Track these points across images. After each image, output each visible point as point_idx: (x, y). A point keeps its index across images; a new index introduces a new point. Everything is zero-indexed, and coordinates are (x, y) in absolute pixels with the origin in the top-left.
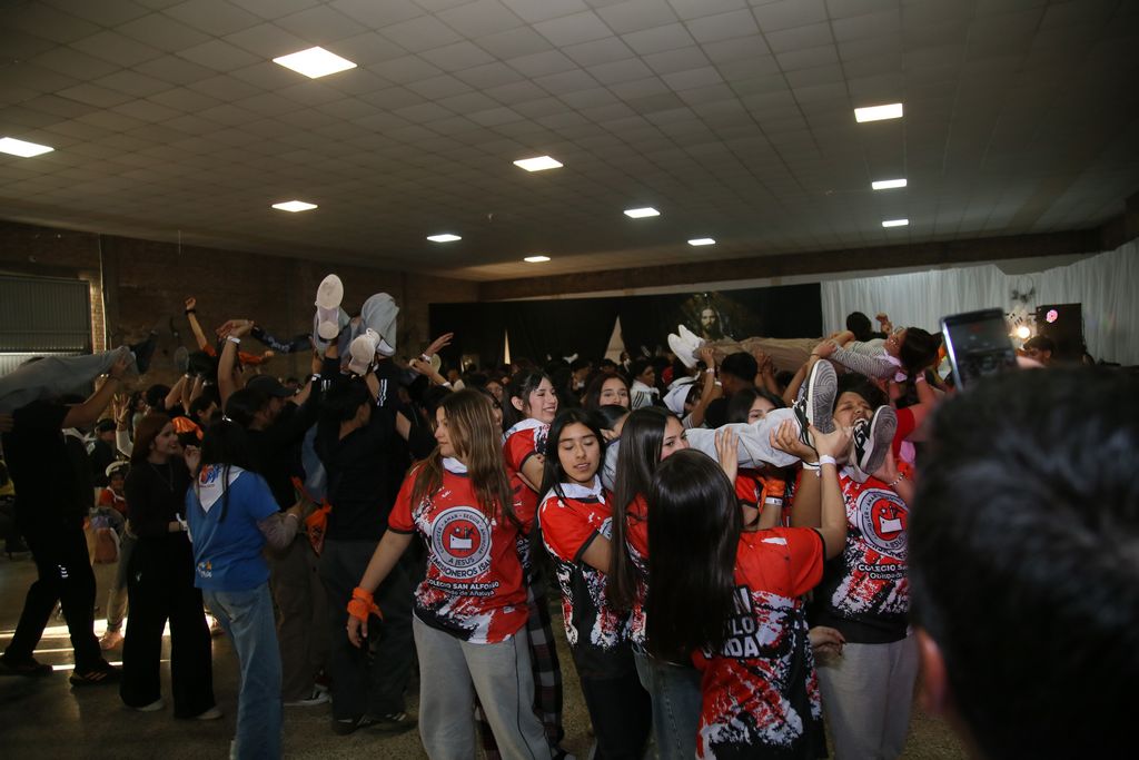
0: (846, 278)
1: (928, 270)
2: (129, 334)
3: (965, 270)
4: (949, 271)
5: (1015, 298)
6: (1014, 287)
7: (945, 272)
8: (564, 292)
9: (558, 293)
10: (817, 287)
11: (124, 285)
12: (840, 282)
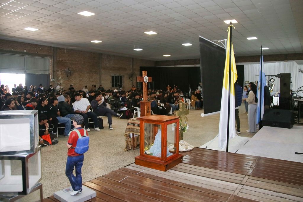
0: (252, 64)
1: (275, 62)
2: (59, 71)
3: (286, 63)
4: (281, 63)
5: (300, 71)
6: (300, 69)
7: (280, 63)
8: (178, 65)
9: (176, 65)
10: (243, 66)
11: (58, 59)
12: (250, 65)
